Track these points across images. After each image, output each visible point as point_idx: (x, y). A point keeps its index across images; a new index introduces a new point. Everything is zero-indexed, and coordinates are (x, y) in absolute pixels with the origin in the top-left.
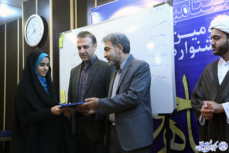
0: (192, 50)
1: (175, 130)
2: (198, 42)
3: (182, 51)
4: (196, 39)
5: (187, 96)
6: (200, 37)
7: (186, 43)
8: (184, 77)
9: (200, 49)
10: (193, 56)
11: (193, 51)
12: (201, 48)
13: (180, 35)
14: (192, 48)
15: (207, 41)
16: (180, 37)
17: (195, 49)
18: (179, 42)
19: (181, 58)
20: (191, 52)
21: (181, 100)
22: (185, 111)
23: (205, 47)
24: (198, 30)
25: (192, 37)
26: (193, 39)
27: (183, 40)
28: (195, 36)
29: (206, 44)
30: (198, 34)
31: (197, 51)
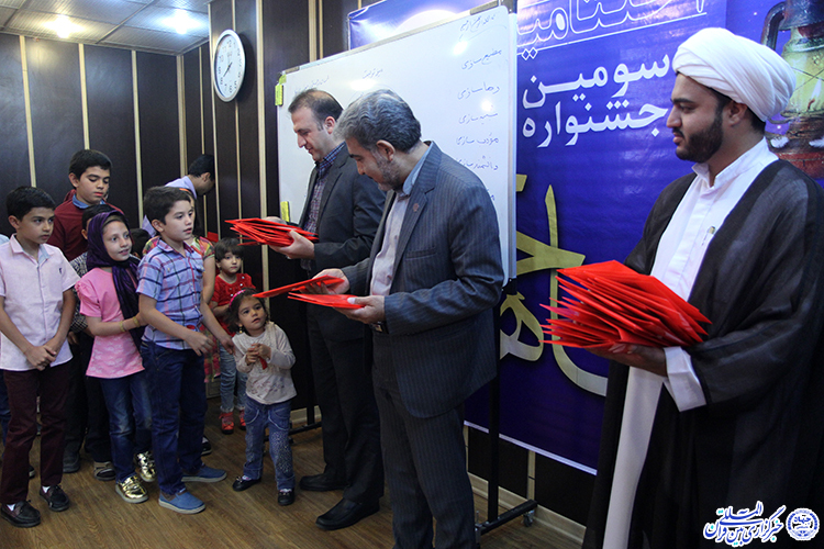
0: (571, 124)
1: (523, 315)
2: (588, 107)
3: (548, 126)
4: (583, 97)
5: (554, 239)
6: (593, 93)
7: (558, 107)
8: (550, 191)
9: (591, 125)
10: (573, 142)
11: (575, 128)
12: (595, 121)
13: (546, 84)
14: (572, 119)
15: (610, 106)
16: (544, 89)
17: (579, 123)
18: (540, 103)
19: (546, 144)
20: (569, 129)
21: (540, 245)
22: (547, 273)
23: (603, 121)
24: (589, 76)
25: (572, 93)
26: (576, 98)
27: (552, 98)
28: (581, 90)
29: (608, 112)
30: (588, 84)
31: (584, 128)
